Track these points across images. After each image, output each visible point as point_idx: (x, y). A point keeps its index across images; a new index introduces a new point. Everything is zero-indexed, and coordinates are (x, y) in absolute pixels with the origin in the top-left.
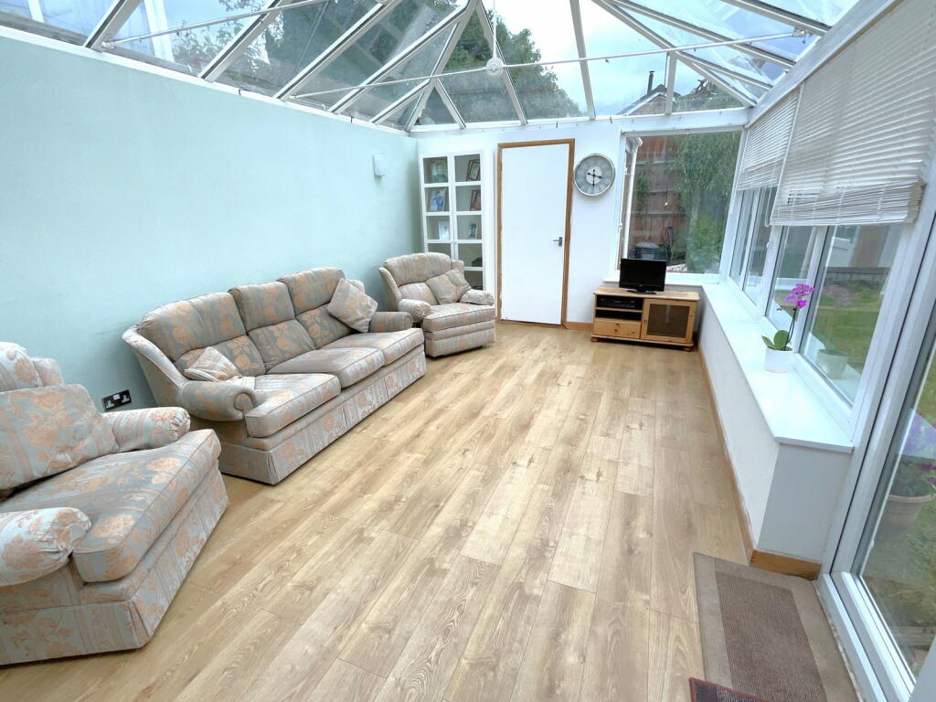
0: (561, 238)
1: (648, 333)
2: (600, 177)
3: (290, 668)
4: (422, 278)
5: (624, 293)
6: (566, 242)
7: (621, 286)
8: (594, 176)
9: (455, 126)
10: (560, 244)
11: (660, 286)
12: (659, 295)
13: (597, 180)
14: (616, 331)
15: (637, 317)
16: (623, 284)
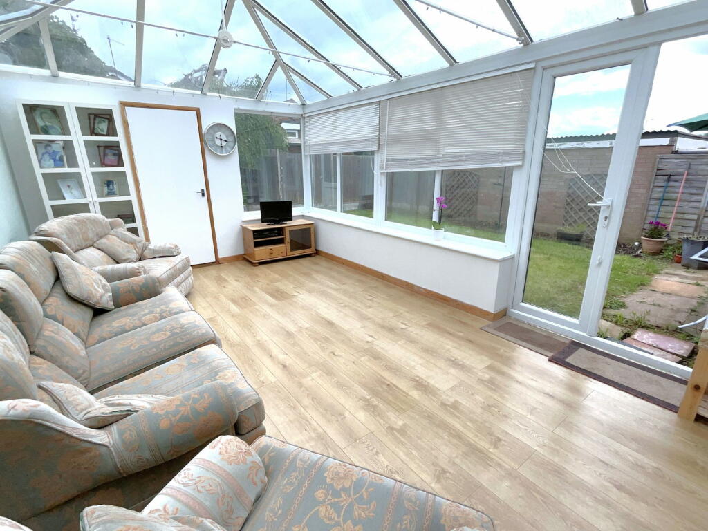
0: (203, 190)
1: (291, 251)
2: (226, 141)
3: (520, 499)
4: (89, 243)
5: (265, 226)
6: (206, 193)
7: (263, 222)
8: (221, 140)
9: (46, 72)
10: (203, 195)
11: (289, 217)
12: (289, 223)
13: (224, 144)
14: (271, 254)
15: (281, 241)
16: (263, 220)
